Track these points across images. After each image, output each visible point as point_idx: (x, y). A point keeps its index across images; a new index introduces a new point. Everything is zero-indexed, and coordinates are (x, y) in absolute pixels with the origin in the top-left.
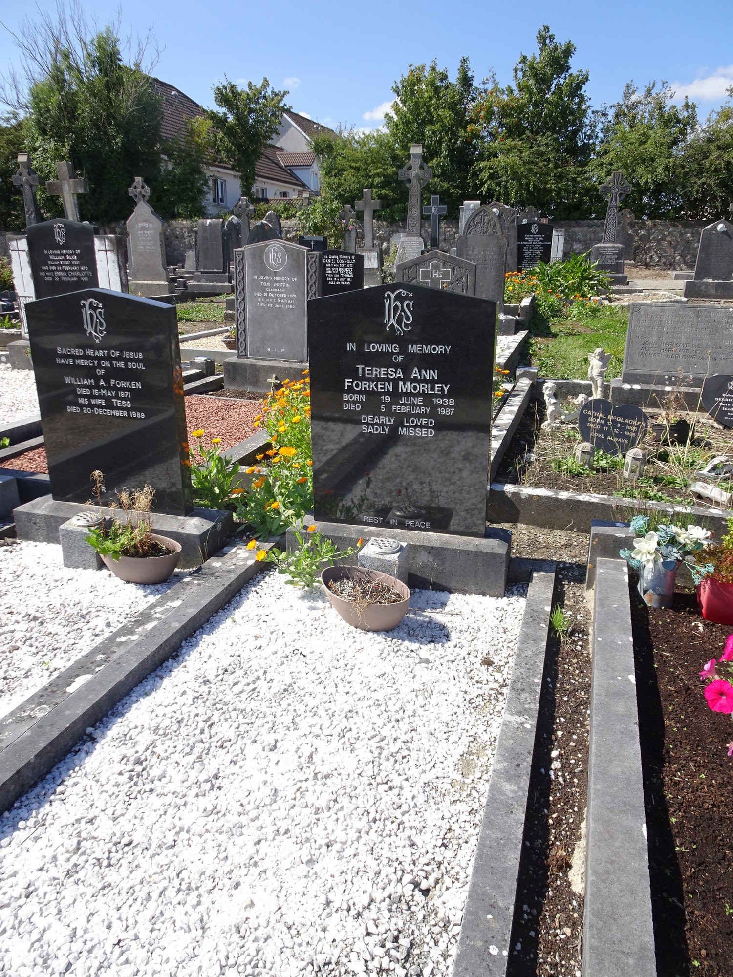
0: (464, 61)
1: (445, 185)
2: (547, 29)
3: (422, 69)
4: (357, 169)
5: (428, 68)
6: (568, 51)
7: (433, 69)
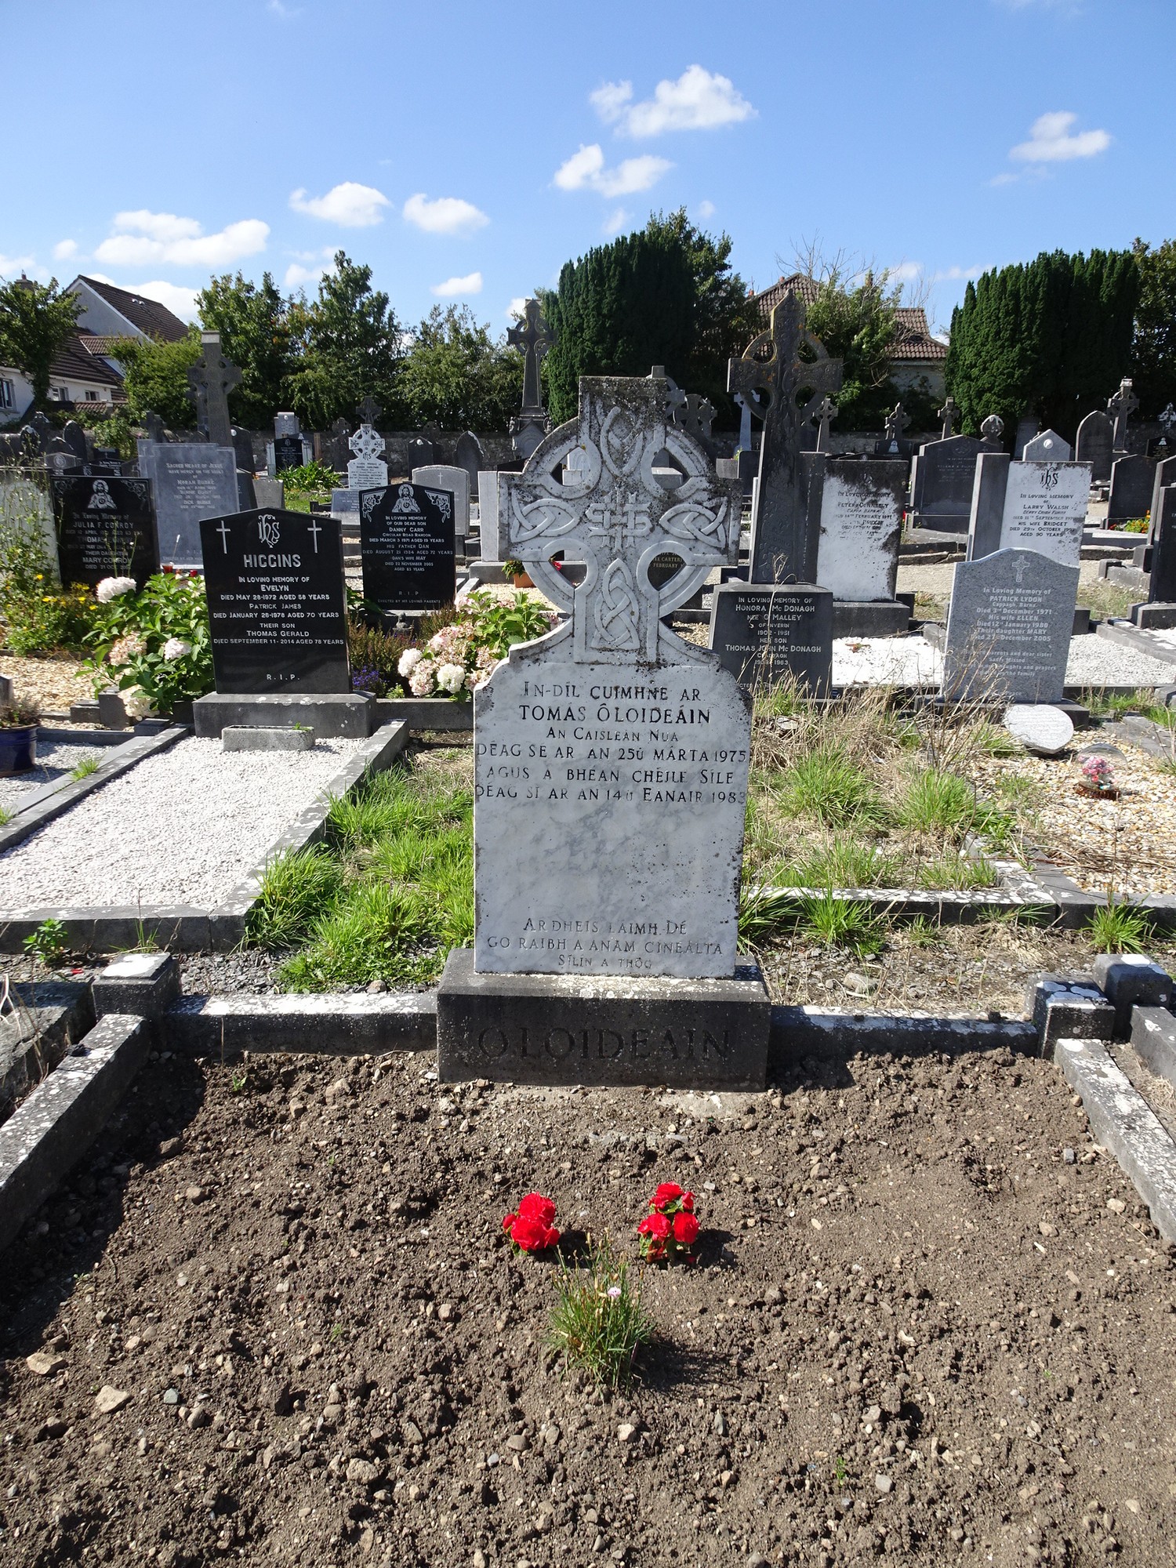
0: (267, 276)
1: (259, 396)
2: (342, 253)
3: (227, 279)
4: (163, 378)
5: (234, 279)
6: (366, 274)
7: (239, 280)
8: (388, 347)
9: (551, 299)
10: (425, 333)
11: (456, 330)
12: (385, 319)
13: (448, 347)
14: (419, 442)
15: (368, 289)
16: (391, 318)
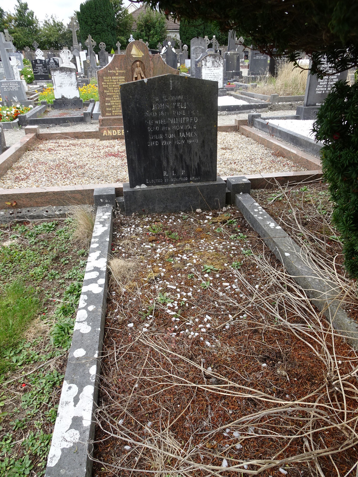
8: (36, 26)
9: (78, 13)
10: (46, 22)
11: (54, 21)
12: (34, 18)
13: (53, 26)
14: (50, 53)
15: (28, 9)
16: (36, 18)
